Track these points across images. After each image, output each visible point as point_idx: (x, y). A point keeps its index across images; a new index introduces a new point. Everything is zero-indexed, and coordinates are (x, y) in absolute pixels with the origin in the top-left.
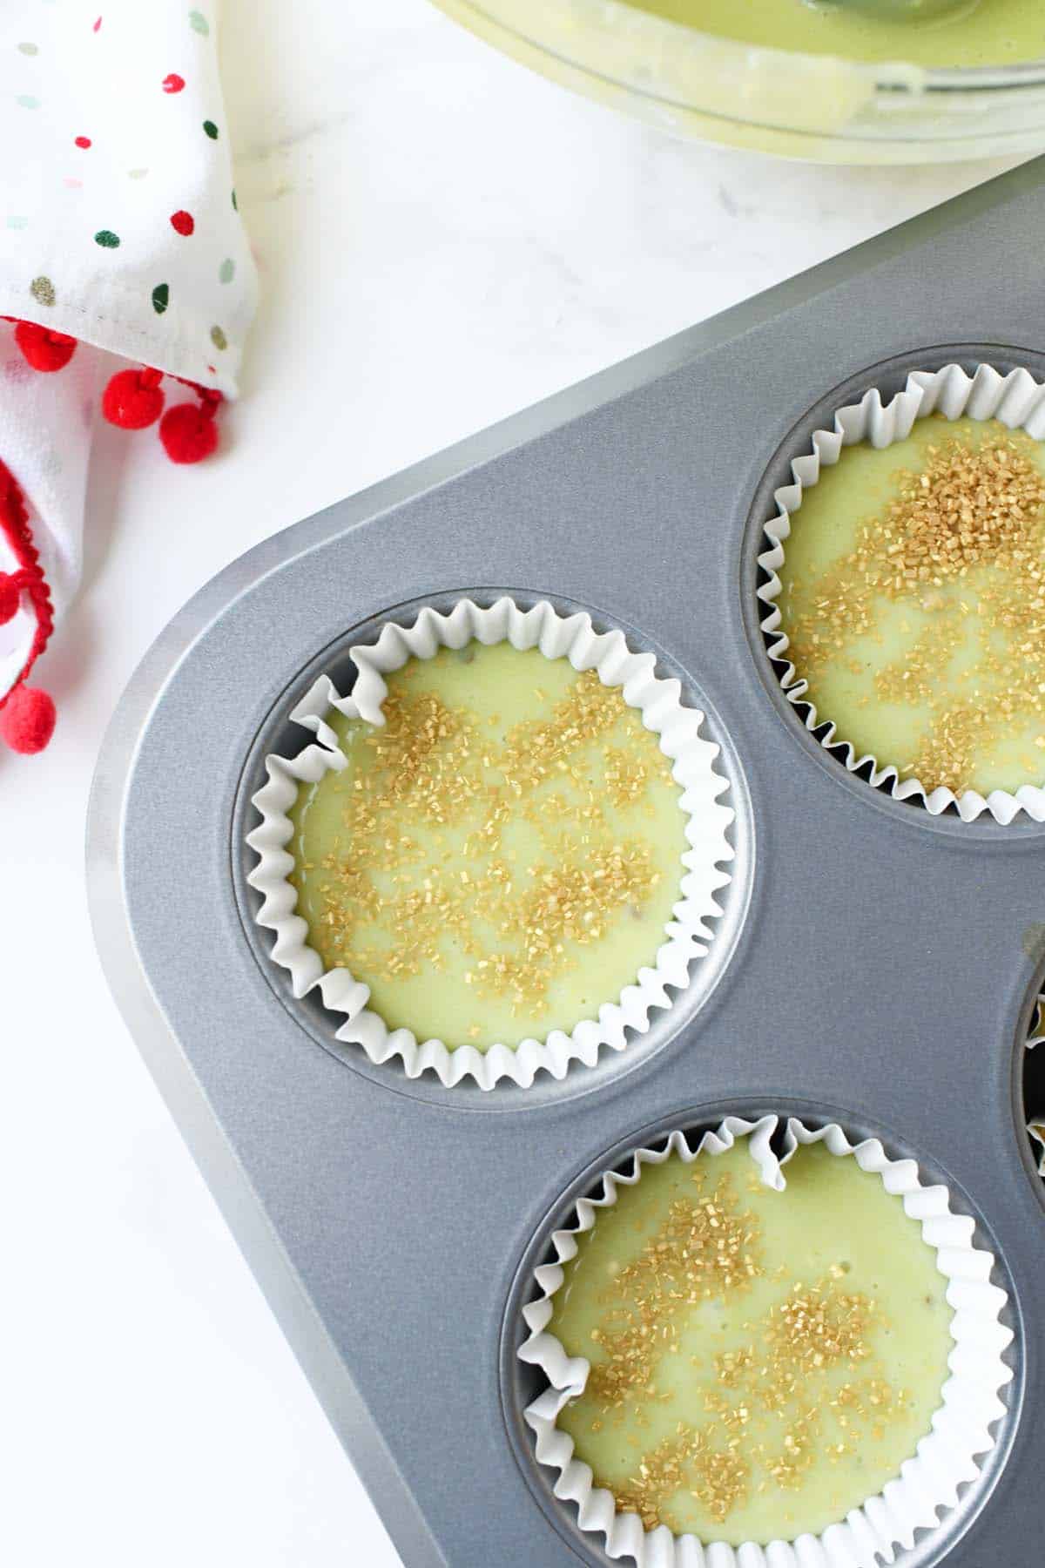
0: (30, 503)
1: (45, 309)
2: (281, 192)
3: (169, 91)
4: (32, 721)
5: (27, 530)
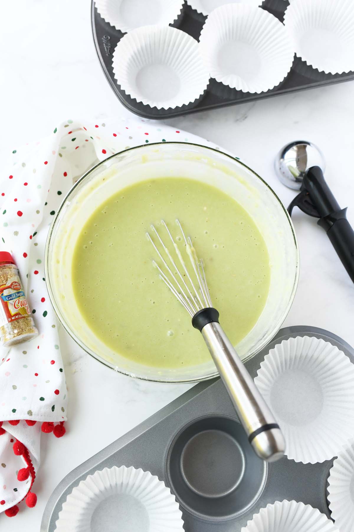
0: (29, 450)
1: (30, 417)
2: (75, 372)
3: (52, 364)
4: (32, 501)
5: (29, 456)
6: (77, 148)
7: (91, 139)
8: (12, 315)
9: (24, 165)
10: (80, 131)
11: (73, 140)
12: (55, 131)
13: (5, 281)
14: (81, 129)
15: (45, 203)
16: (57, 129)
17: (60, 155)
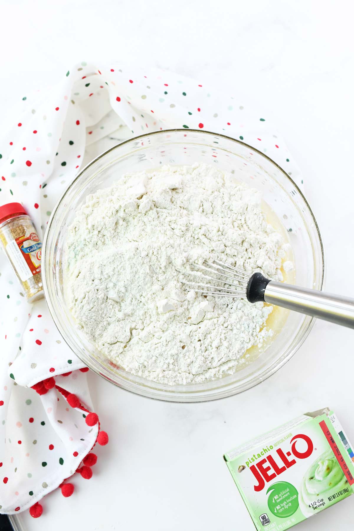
6: (91, 95)
7: (106, 84)
8: (36, 267)
9: (33, 112)
10: (95, 76)
11: (87, 85)
12: (68, 74)
13: (21, 233)
14: (96, 74)
15: (56, 154)
16: (70, 72)
17: (73, 102)
